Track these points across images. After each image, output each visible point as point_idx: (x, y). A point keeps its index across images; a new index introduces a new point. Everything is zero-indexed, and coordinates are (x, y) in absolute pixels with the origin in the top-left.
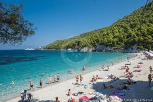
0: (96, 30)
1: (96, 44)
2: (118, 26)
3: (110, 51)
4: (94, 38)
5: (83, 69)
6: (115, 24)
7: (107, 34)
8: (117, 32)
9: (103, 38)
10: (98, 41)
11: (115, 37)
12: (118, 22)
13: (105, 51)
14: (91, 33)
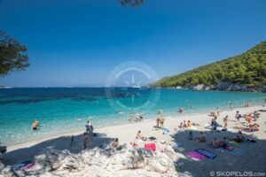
0: (218, 62)
1: (217, 80)
2: (257, 53)
3: (241, 90)
4: (214, 72)
5: (181, 111)
6: (253, 51)
7: (236, 66)
8: (254, 62)
9: (229, 72)
10: (219, 76)
11: (250, 70)
12: (257, 47)
13: (232, 90)
14: (209, 66)
